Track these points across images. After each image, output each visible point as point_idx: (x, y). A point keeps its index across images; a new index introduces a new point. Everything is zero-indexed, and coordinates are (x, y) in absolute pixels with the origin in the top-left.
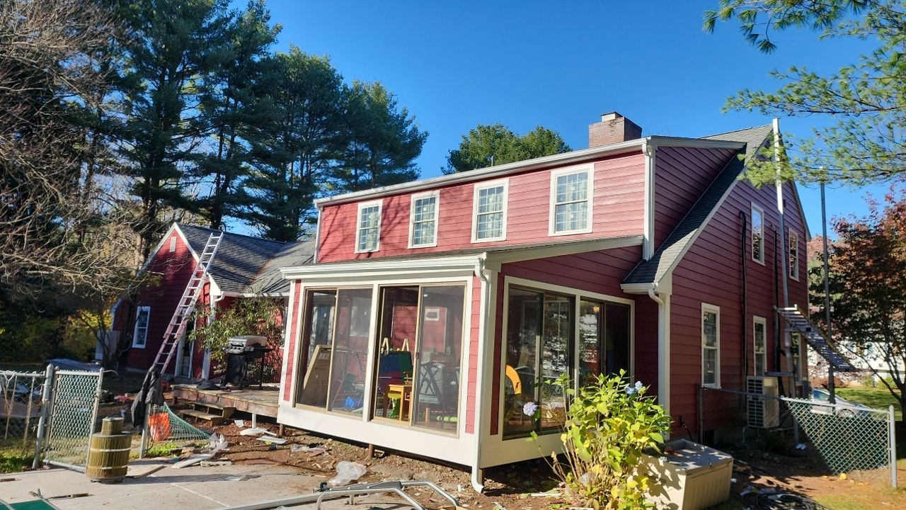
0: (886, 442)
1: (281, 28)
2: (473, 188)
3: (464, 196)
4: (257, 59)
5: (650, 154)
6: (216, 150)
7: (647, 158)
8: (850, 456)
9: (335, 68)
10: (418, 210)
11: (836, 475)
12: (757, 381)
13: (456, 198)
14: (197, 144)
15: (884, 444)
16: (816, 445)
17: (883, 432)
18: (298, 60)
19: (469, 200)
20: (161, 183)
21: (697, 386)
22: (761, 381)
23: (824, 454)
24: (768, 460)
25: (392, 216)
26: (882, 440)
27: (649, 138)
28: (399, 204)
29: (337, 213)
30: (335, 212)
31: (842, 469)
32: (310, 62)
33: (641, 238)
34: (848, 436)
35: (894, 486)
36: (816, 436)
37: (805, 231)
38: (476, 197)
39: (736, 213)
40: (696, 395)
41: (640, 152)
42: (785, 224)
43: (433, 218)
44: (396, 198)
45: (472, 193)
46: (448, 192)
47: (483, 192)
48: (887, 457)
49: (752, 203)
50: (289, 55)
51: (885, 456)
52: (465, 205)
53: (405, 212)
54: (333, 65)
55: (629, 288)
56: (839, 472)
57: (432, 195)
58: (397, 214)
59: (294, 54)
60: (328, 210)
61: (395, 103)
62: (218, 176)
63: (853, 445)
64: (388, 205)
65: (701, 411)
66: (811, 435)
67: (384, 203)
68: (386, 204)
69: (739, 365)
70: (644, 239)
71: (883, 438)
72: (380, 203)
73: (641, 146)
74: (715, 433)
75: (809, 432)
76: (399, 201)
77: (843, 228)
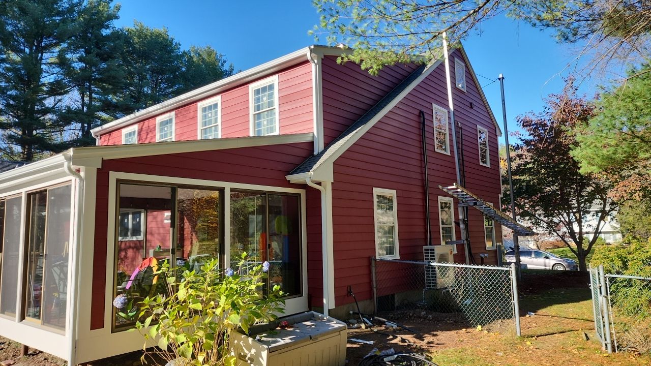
0: (510, 295)
1: (120, 6)
2: (197, 108)
3: (191, 115)
4: (105, 32)
5: (316, 61)
6: (79, 104)
7: (313, 65)
8: (484, 310)
9: (173, 37)
10: (162, 130)
11: (474, 327)
12: (431, 250)
13: (186, 116)
14: (59, 101)
15: (508, 298)
16: (458, 302)
17: (508, 287)
18: (141, 34)
19: (195, 117)
20: (35, 133)
21: (371, 259)
22: (433, 250)
23: (464, 309)
24: (424, 318)
25: (144, 137)
26: (507, 294)
27: (312, 47)
28: (149, 127)
29: (109, 140)
30: (107, 139)
31: (478, 322)
32: (151, 34)
33: (311, 135)
34: (481, 292)
35: (519, 334)
36: (457, 294)
37: (496, 128)
38: (200, 114)
39: (417, 112)
40: (369, 266)
41: (307, 62)
42: (456, 119)
43: (171, 136)
44: (146, 122)
45: (196, 111)
46: (181, 112)
47: (204, 109)
48: (512, 309)
49: (434, 105)
50: (134, 29)
51: (510, 308)
52: (192, 122)
53: (153, 133)
54: (171, 35)
55: (294, 178)
56: (476, 324)
57: (170, 116)
58: (147, 135)
59: (138, 28)
60: (103, 137)
61: (225, 62)
62: (83, 125)
63: (485, 300)
64: (142, 129)
65: (374, 279)
66: (454, 294)
67: (139, 127)
68: (140, 127)
69: (423, 237)
70: (313, 137)
71: (508, 293)
72: (136, 128)
73: (306, 55)
74: (396, 296)
75: (452, 291)
76: (149, 123)
77: (526, 124)
